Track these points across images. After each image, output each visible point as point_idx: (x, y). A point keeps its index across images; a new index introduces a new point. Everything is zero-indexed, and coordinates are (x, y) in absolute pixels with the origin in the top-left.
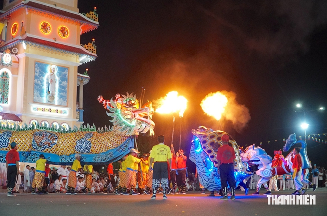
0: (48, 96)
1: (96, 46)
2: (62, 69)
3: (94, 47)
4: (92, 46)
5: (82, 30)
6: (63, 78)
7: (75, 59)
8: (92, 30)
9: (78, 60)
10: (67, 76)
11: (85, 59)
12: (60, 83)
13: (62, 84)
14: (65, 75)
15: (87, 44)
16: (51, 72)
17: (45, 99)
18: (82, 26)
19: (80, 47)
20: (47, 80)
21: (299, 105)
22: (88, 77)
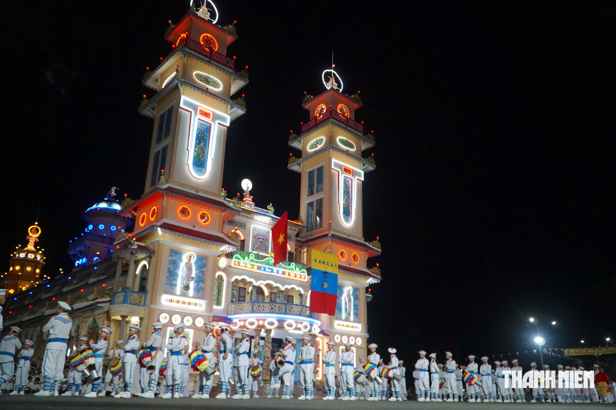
0: (346, 313)
1: (380, 270)
2: (356, 290)
3: (378, 271)
4: (376, 270)
5: (367, 256)
6: (356, 298)
7: (364, 281)
8: (374, 256)
9: (365, 282)
10: (358, 296)
11: (371, 281)
12: (354, 302)
13: (355, 303)
14: (357, 295)
15: (372, 269)
16: (347, 292)
17: (344, 316)
18: (367, 253)
19: (366, 270)
20: (345, 299)
21: (532, 320)
22: (371, 296)
